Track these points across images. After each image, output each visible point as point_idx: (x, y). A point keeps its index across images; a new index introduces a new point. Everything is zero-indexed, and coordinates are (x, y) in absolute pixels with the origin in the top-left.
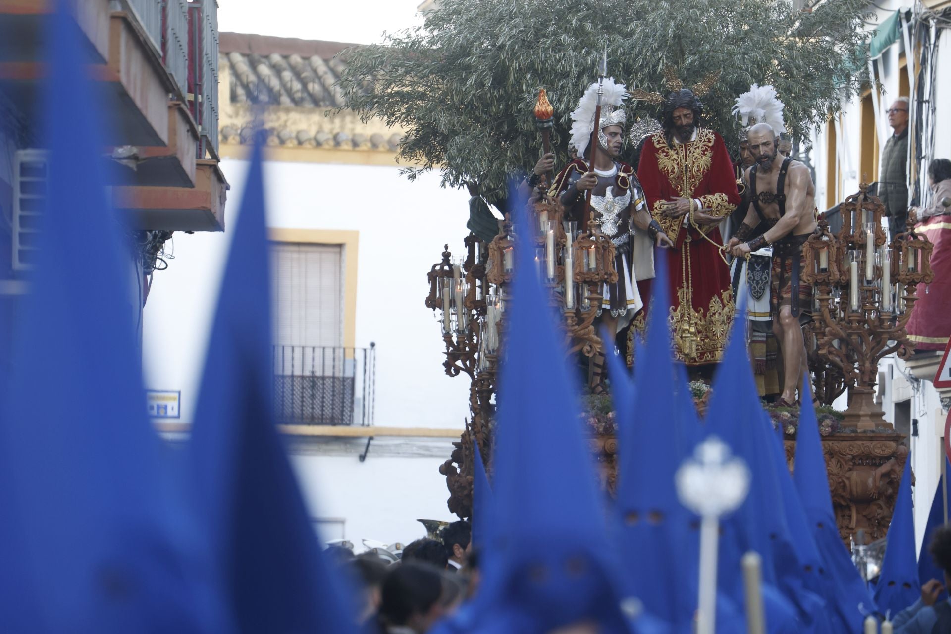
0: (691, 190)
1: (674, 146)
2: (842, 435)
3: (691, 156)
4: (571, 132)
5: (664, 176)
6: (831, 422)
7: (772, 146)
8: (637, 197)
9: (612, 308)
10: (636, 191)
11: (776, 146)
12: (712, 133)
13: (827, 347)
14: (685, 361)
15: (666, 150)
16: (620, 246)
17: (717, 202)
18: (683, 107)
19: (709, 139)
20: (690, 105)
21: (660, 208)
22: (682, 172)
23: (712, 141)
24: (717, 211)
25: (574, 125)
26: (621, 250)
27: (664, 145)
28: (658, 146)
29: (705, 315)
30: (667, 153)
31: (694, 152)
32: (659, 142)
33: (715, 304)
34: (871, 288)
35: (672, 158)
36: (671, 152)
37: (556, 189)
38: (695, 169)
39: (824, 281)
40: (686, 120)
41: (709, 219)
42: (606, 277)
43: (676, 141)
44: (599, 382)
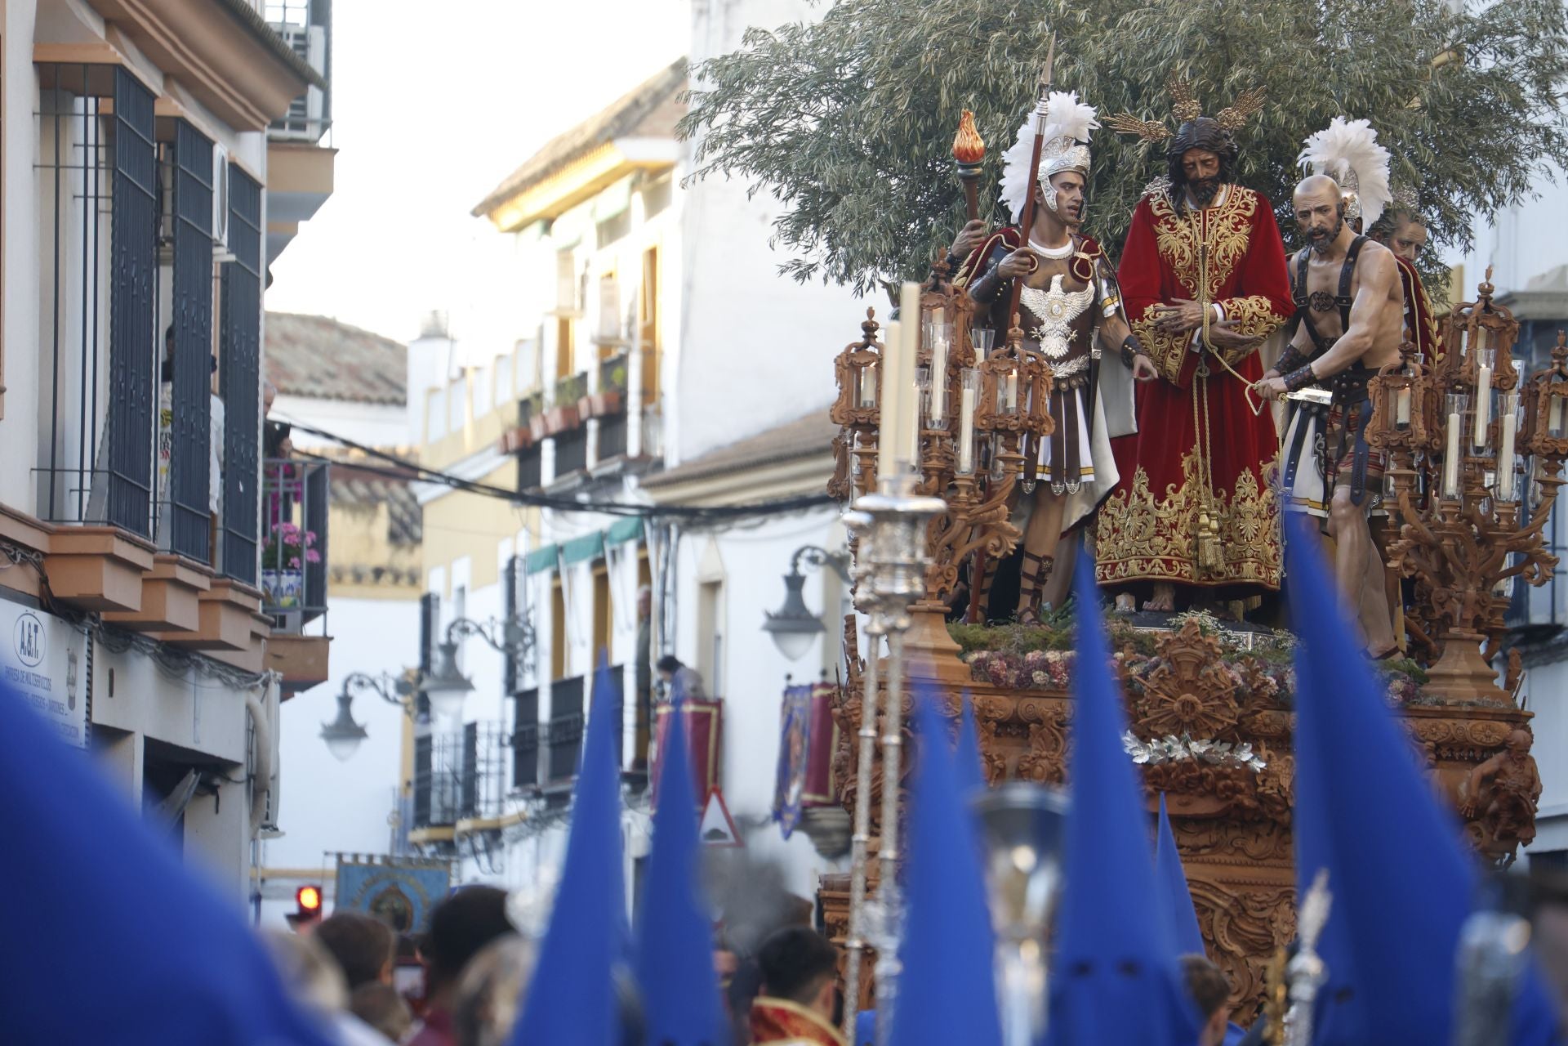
0: (1212, 289)
1: (1186, 214)
2: (1421, 707)
3: (1214, 231)
4: (1001, 182)
5: (1165, 264)
6: (1404, 685)
7: (1333, 212)
8: (1105, 295)
9: (1054, 481)
10: (1104, 285)
11: (1340, 214)
12: (1253, 195)
13: (1401, 557)
14: (1191, 577)
15: (1172, 221)
16: (1072, 376)
17: (1251, 310)
18: (1200, 148)
19: (1246, 205)
20: (1212, 143)
21: (1155, 317)
22: (1196, 258)
23: (1253, 208)
24: (1251, 325)
25: (1006, 171)
26: (1074, 383)
27: (1169, 211)
28: (1159, 213)
29: (1228, 502)
30: (1173, 224)
31: (1219, 225)
32: (1160, 207)
33: (1246, 484)
34: (1481, 461)
35: (1182, 234)
36: (1181, 224)
37: (967, 275)
38: (1221, 253)
39: (1401, 444)
40: (1206, 170)
41: (1234, 339)
42: (1030, 423)
43: (1190, 206)
44: (1028, 605)
